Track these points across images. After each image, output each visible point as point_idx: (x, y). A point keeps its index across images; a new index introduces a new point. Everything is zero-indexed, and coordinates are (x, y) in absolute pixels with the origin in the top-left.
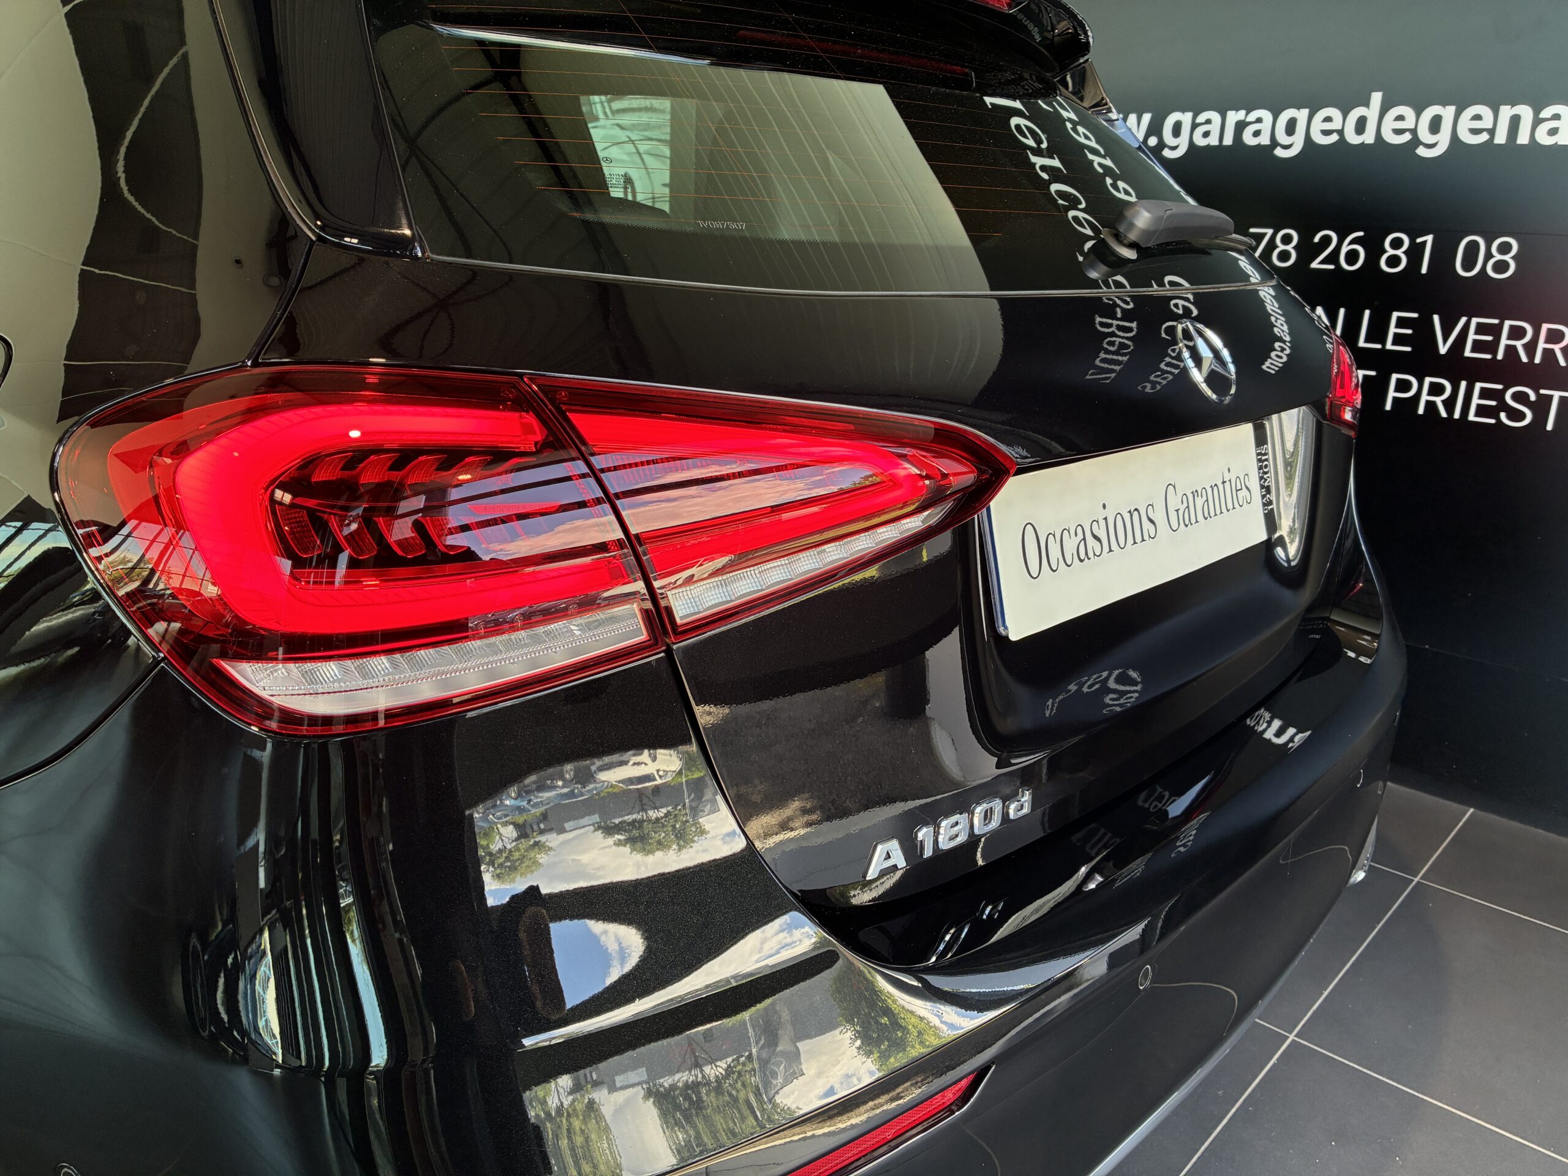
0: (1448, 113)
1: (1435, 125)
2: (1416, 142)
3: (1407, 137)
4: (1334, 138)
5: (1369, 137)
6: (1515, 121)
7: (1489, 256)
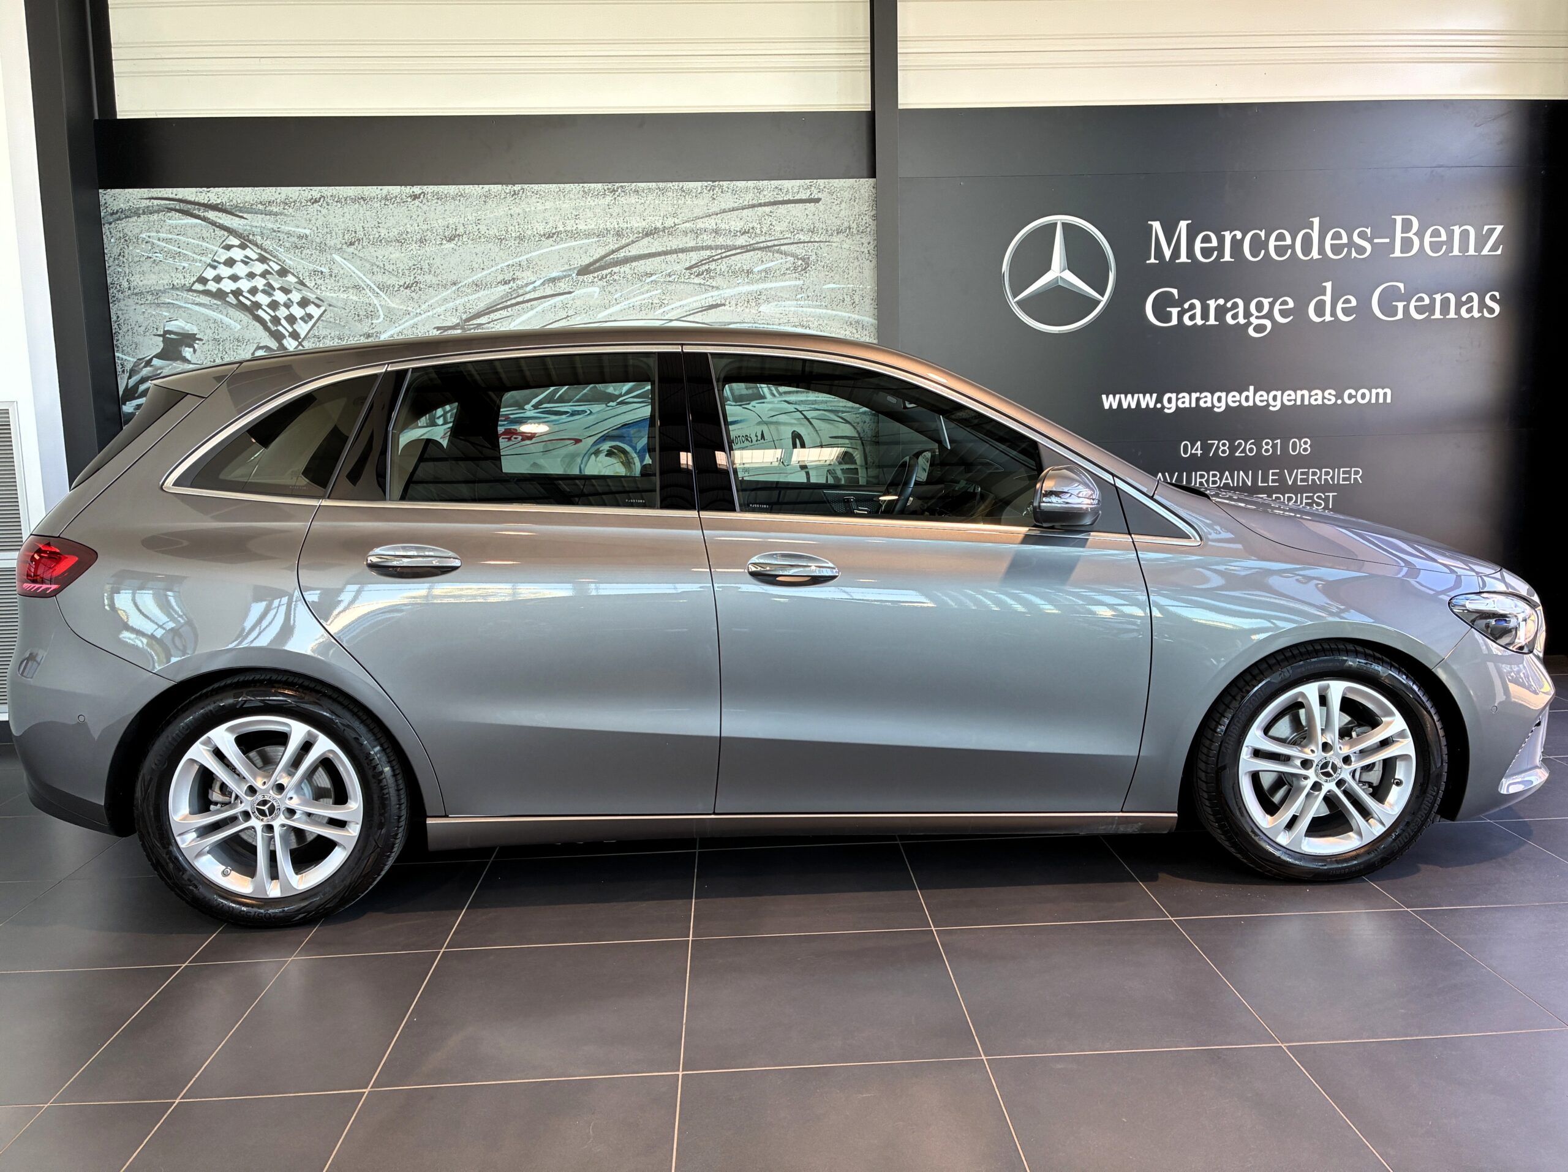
0: (1279, 393)
1: (1275, 398)
2: (1268, 405)
3: (1265, 403)
4: (1237, 404)
5: (1251, 403)
6: (1303, 396)
7: (1300, 446)
